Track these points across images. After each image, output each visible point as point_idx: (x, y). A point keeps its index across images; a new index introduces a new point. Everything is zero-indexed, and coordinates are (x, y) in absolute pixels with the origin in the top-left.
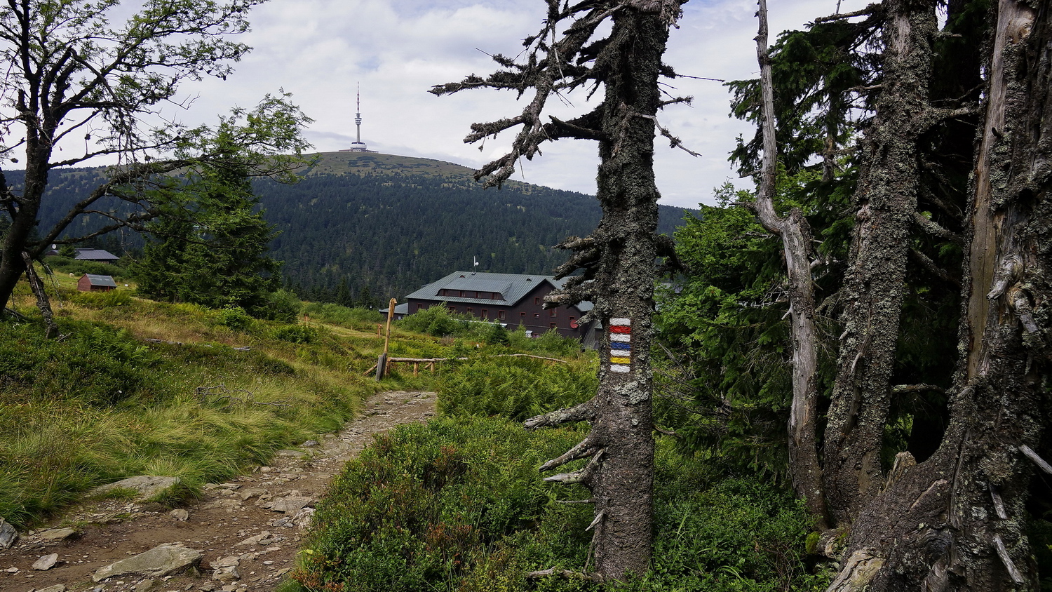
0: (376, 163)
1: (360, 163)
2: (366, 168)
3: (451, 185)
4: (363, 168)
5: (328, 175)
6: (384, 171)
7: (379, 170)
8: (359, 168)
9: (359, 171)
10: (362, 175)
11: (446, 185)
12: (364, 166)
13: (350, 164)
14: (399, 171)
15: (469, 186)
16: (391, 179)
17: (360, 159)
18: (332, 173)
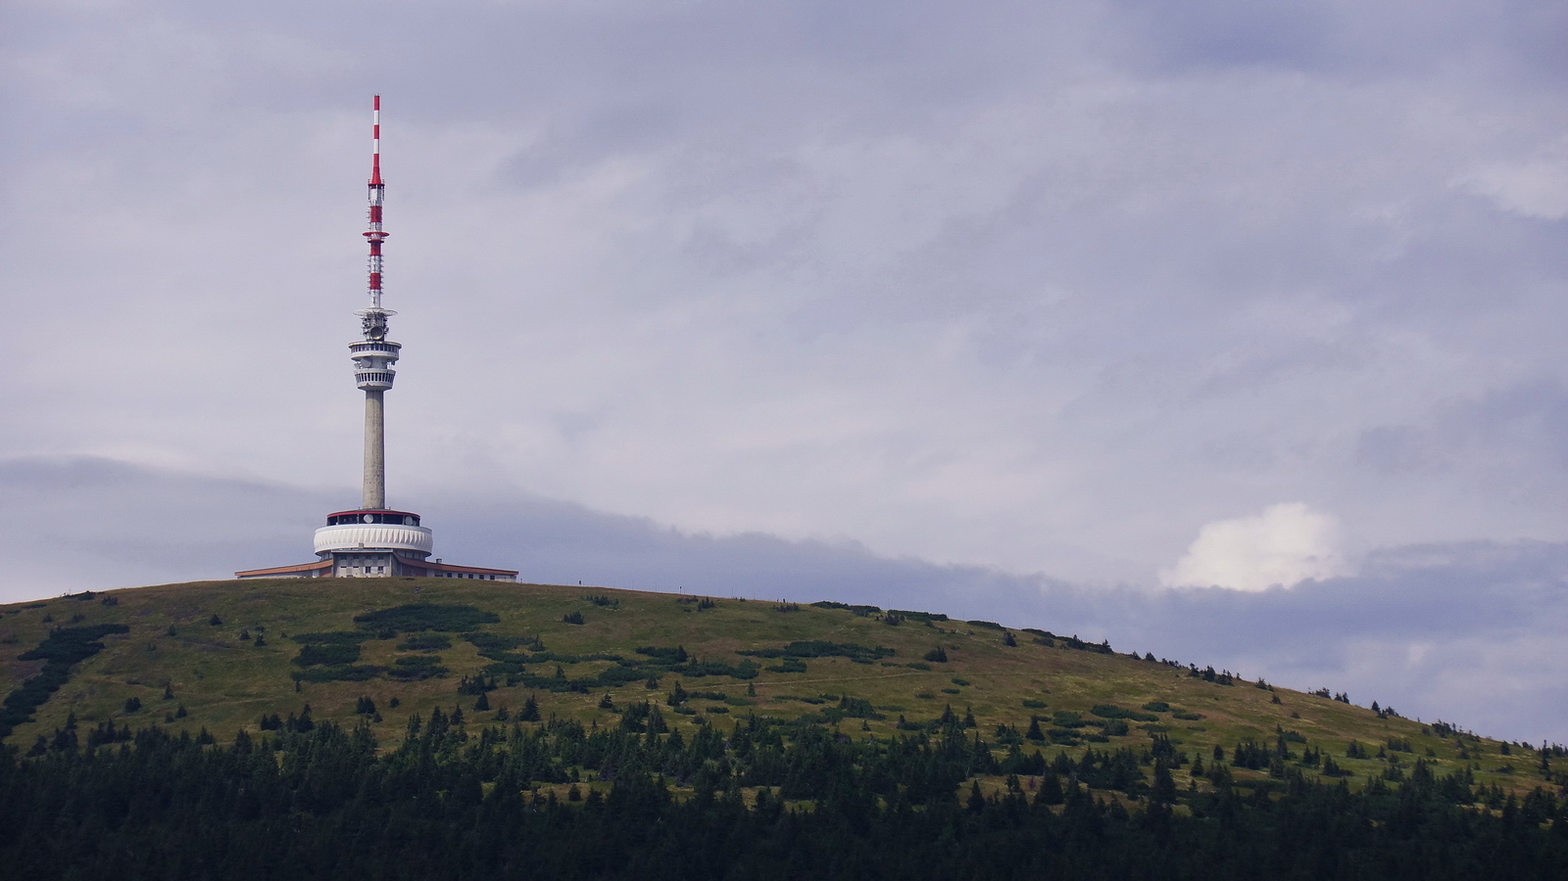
0: (490, 646)
1: (380, 653)
2: (420, 689)
3: (1031, 786)
4: (392, 688)
5: (151, 740)
6: (550, 703)
7: (511, 697)
8: (370, 690)
9: (367, 707)
10: (390, 738)
11: (995, 786)
12: (407, 672)
13: (308, 657)
14: (658, 699)
15: (1166, 790)
16: (593, 754)
17: (381, 622)
18: (175, 730)
